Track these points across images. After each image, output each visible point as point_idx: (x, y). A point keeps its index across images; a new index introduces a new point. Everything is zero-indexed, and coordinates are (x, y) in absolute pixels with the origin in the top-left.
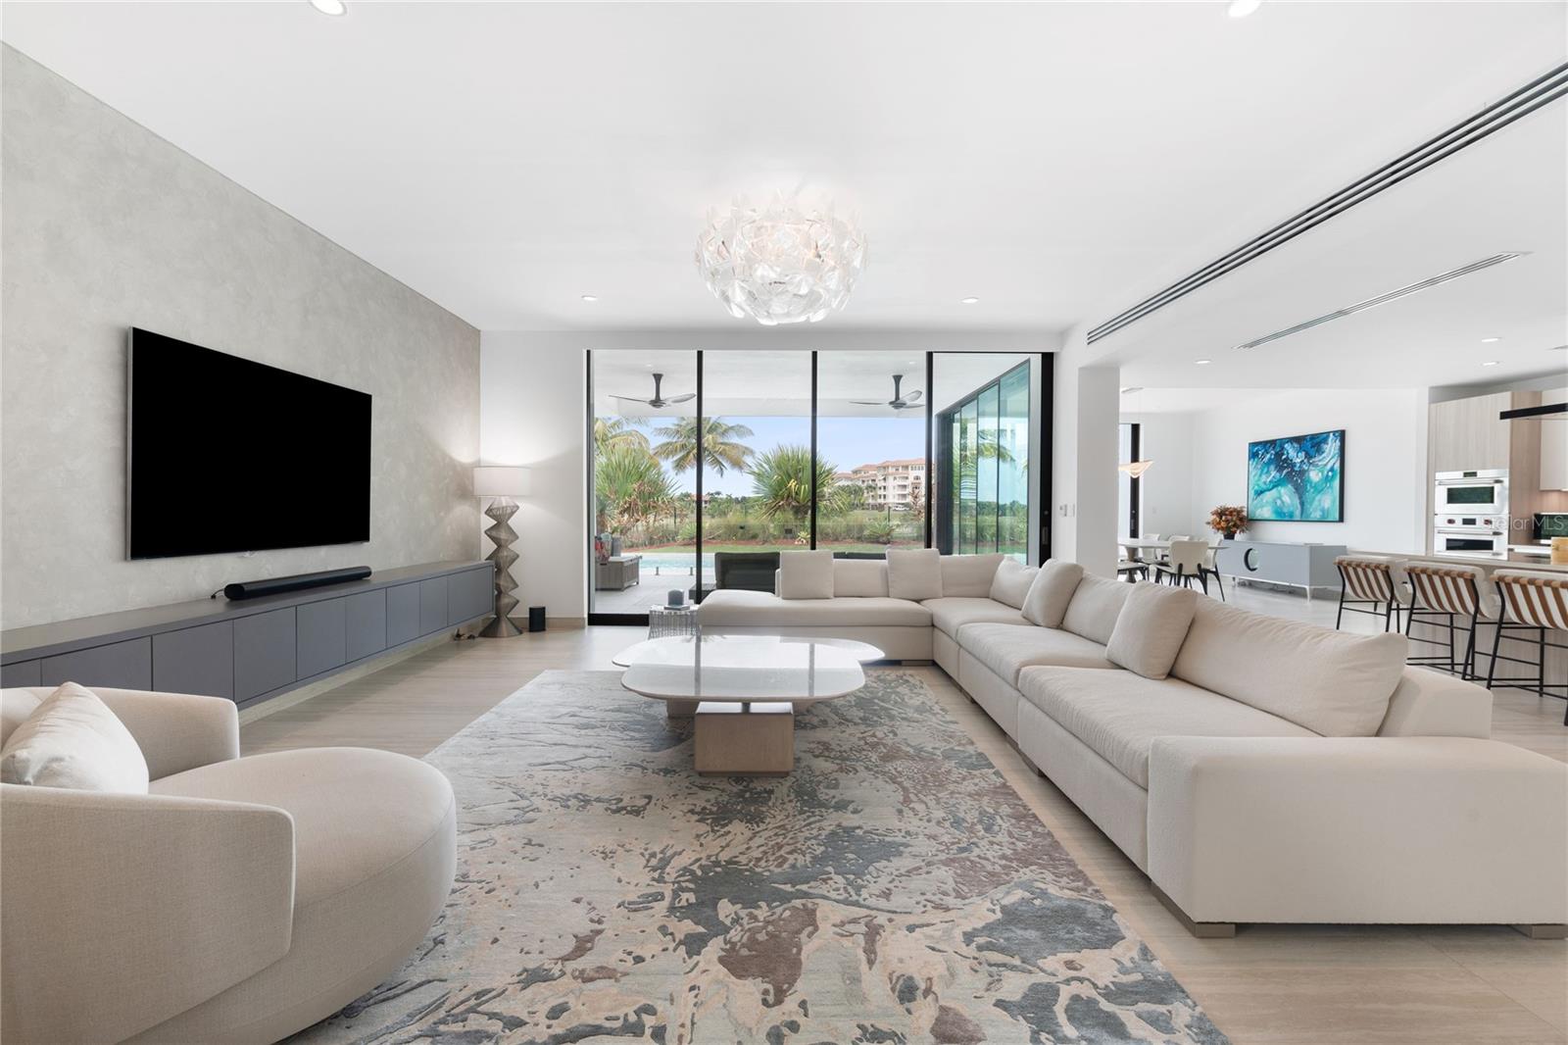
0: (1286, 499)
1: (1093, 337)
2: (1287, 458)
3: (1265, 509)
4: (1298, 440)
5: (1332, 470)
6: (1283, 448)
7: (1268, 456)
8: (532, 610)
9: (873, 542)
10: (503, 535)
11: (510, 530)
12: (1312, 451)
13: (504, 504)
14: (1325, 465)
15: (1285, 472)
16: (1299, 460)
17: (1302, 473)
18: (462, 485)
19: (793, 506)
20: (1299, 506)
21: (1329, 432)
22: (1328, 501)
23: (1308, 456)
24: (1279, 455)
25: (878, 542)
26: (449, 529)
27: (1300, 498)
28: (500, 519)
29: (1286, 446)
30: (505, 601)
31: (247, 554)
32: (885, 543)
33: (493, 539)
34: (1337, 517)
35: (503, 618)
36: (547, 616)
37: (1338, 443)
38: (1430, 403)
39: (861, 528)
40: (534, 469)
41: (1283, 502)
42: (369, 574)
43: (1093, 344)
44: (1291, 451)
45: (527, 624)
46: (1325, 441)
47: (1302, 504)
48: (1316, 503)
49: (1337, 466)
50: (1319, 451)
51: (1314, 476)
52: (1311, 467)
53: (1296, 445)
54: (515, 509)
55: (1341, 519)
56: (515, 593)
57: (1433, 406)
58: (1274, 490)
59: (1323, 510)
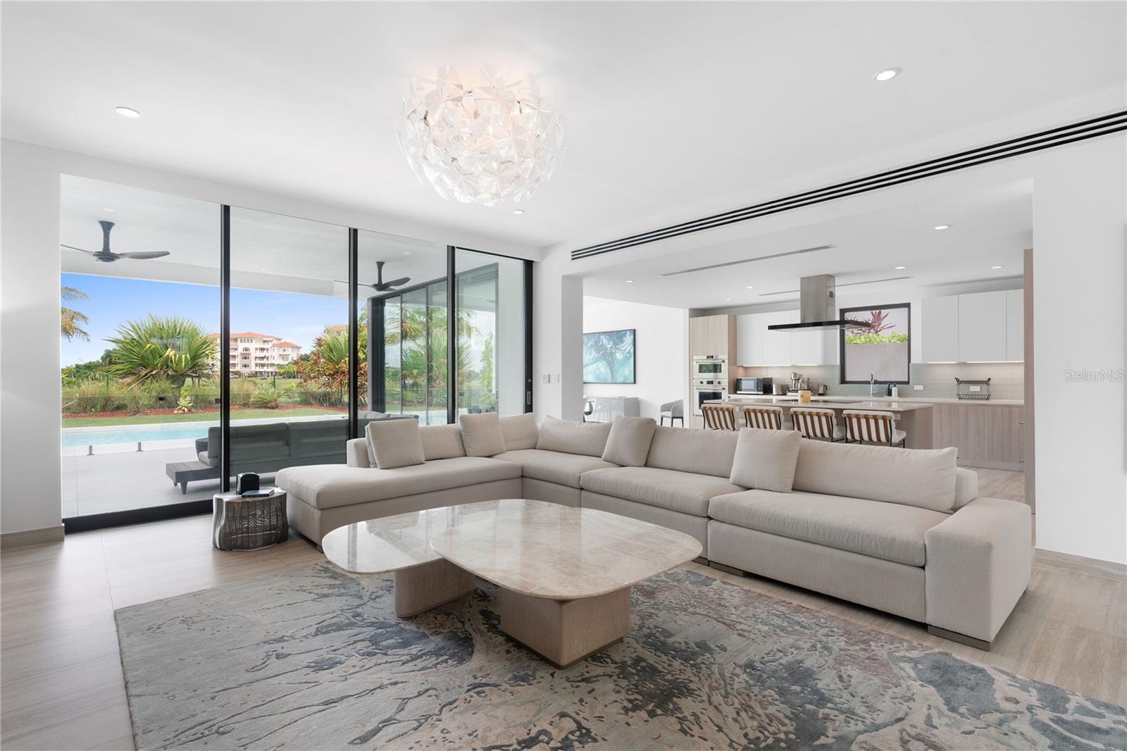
0: (602, 370)
1: (577, 255)
2: (602, 344)
3: (589, 376)
4: (609, 334)
5: (629, 352)
6: (599, 338)
7: (590, 343)
9: (260, 407)
12: (617, 341)
14: (625, 350)
15: (601, 353)
16: (609, 346)
17: (612, 354)
20: (610, 375)
21: (627, 330)
22: (628, 371)
23: (615, 344)
24: (597, 342)
25: (266, 407)
27: (611, 369)
29: (601, 337)
32: (273, 408)
34: (633, 381)
37: (632, 337)
38: (690, 317)
39: (248, 396)
41: (600, 372)
43: (575, 260)
44: (604, 340)
46: (625, 335)
47: (612, 373)
48: (620, 372)
49: (632, 350)
50: (622, 341)
51: (619, 356)
52: (617, 351)
53: (607, 337)
55: (635, 382)
57: (691, 319)
58: (595, 364)
59: (624, 377)
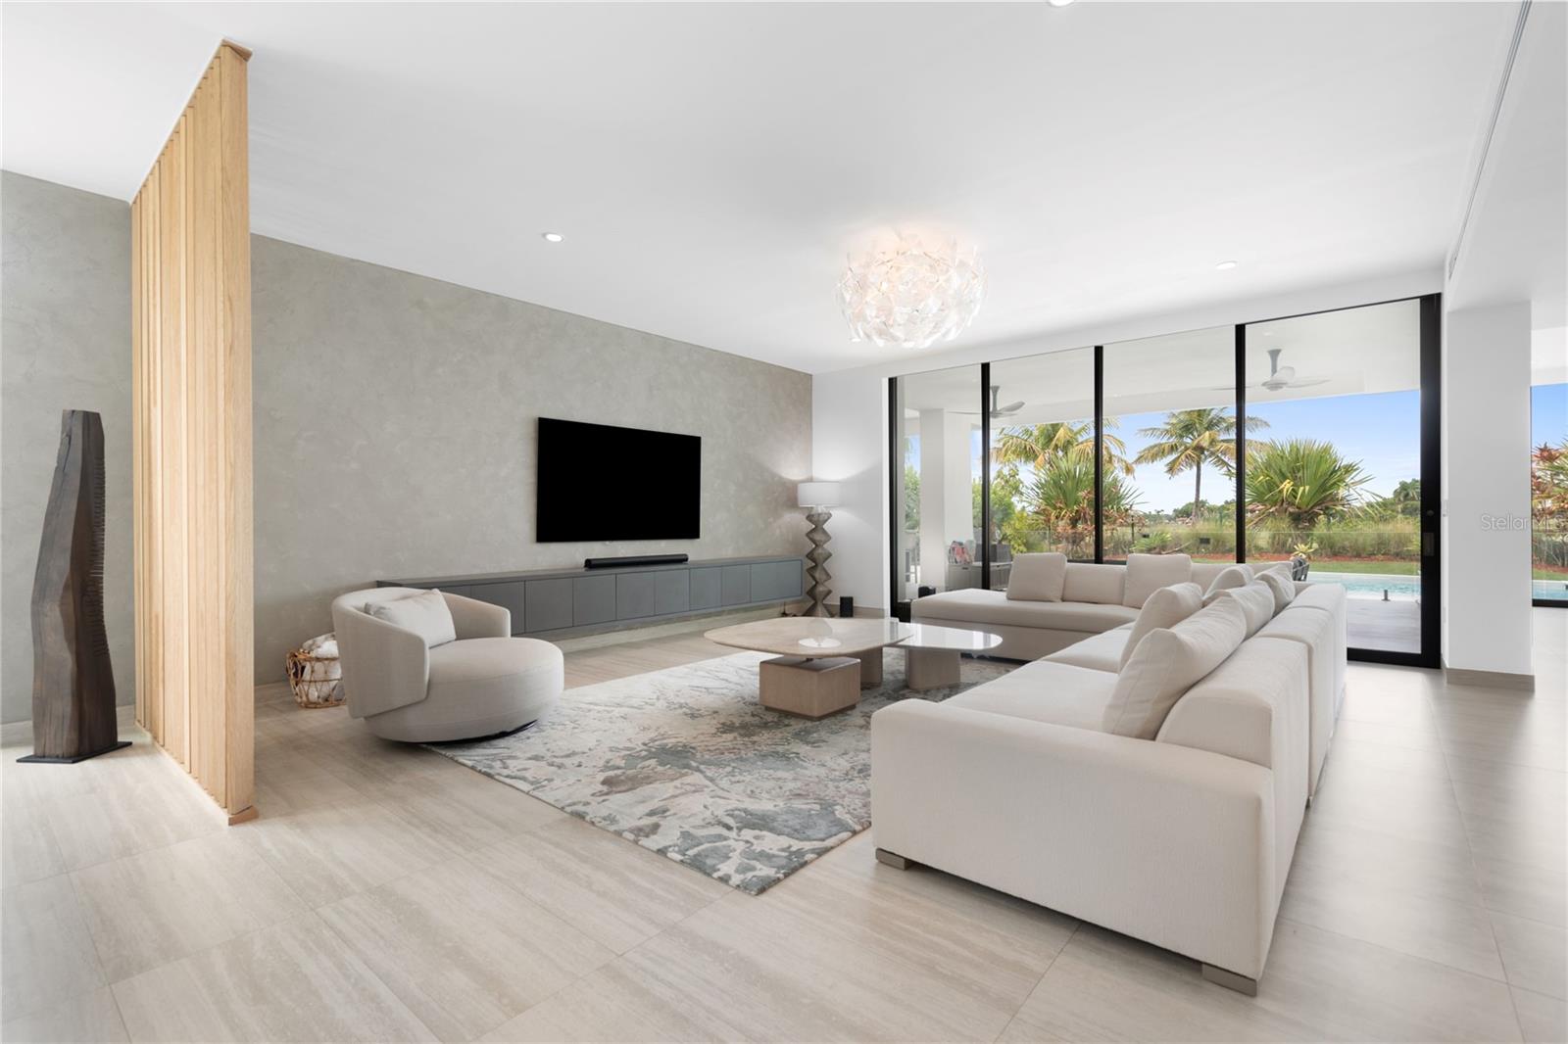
8: (842, 599)
10: (818, 537)
11: (824, 532)
13: (820, 511)
18: (788, 496)
19: (1291, 514)
26: (778, 532)
28: (817, 522)
30: (821, 589)
31: (607, 543)
33: (811, 539)
35: (819, 603)
36: (854, 605)
40: (843, 484)
42: (686, 560)
45: (838, 610)
54: (830, 516)
56: (829, 585)
